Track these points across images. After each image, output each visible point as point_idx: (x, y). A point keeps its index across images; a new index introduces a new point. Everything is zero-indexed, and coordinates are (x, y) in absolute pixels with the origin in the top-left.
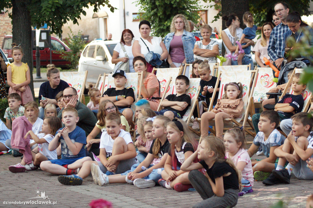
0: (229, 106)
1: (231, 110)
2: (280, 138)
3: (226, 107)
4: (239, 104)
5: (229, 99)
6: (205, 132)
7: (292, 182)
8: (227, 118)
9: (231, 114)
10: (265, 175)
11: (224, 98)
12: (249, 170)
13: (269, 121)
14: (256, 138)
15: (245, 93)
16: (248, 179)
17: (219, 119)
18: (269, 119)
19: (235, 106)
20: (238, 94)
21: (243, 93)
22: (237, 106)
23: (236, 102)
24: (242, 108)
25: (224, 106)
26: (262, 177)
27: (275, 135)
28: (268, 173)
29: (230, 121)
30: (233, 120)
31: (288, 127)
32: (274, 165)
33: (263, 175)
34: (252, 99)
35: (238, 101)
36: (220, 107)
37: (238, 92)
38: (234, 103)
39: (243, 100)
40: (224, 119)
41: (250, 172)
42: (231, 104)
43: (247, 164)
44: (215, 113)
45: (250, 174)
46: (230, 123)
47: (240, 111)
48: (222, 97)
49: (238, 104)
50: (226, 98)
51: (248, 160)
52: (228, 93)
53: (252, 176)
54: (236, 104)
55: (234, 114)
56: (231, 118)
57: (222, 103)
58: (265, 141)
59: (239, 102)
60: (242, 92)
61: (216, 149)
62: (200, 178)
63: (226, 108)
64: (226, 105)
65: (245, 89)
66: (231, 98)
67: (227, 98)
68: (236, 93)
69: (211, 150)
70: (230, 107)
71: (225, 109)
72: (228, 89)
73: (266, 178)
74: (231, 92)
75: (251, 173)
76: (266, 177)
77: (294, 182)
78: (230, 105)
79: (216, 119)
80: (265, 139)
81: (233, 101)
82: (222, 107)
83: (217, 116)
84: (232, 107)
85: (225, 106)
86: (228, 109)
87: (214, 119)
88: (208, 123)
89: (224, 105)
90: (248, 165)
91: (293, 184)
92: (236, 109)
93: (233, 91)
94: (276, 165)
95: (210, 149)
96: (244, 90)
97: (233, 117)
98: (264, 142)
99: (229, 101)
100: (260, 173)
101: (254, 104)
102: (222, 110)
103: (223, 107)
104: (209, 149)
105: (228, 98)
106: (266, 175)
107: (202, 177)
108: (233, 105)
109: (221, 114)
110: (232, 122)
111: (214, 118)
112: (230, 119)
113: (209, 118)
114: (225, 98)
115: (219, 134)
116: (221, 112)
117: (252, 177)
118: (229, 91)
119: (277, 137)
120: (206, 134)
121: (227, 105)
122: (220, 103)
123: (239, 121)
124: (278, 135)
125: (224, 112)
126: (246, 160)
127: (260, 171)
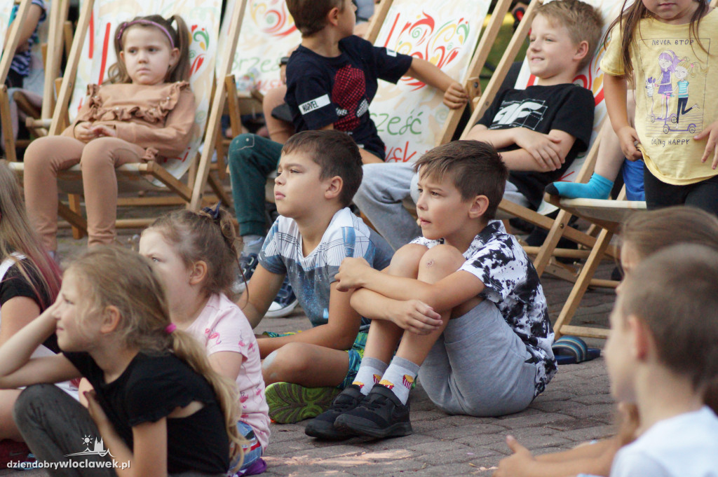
0: (135, 115)
1: (145, 129)
2: (366, 245)
3: (126, 116)
4: (176, 106)
5: (134, 85)
6: (44, 220)
7: (421, 424)
8: (129, 161)
9: (146, 145)
10: (307, 399)
11: (113, 81)
12: (250, 384)
13: (313, 171)
14: (272, 243)
15: (201, 61)
16: (245, 420)
17: (99, 168)
18: (316, 161)
19: (163, 111)
20: (173, 62)
21: (192, 61)
22: (168, 113)
23: (164, 94)
24: (190, 120)
25: (115, 113)
26: (295, 407)
27: (346, 232)
28: (318, 391)
29: (142, 173)
30: (158, 169)
31: (380, 194)
32: (344, 356)
33: (301, 398)
34: (230, 85)
35: (172, 93)
36: (99, 118)
37: (172, 55)
38: (158, 101)
39: (193, 87)
40: (118, 164)
41: (255, 390)
42: (144, 105)
43: (244, 359)
44: (79, 143)
45: (253, 397)
46: (142, 183)
47: (184, 132)
48: (106, 77)
49: (174, 103)
50: (122, 82)
51: (246, 343)
52: (131, 61)
53: (261, 404)
54: (164, 105)
55: (158, 145)
56: (145, 161)
57: (107, 102)
58: (305, 255)
59: (175, 95)
60: (185, 55)
61: (124, 295)
62: (66, 420)
63: (124, 120)
64: (123, 107)
65: (202, 45)
66: (142, 78)
67: (126, 78)
68: (161, 60)
69: (104, 305)
70: (142, 118)
71: (119, 125)
72: (128, 45)
73: (313, 410)
74: (141, 55)
75: (258, 393)
76: (311, 405)
77: (427, 425)
78: (143, 109)
79: (85, 167)
80: (307, 249)
81: (155, 93)
82: (110, 116)
83: (90, 150)
84: (147, 116)
85: (122, 112)
86: (133, 126)
87: (77, 167)
88: (53, 179)
89: (117, 108)
90: (249, 360)
91: (425, 433)
92: (164, 126)
93: (151, 49)
94: (352, 356)
95: (98, 300)
96: (196, 48)
97: (156, 155)
98: (302, 260)
99: (135, 92)
100: (290, 390)
101: (236, 101)
102: (109, 130)
103: (113, 117)
104: (93, 299)
105: (130, 81)
106: (311, 397)
107: (73, 417)
108: (152, 110)
109: (106, 145)
110: (149, 178)
111: (78, 161)
112: (144, 167)
113: (59, 160)
114: (117, 79)
115: (98, 227)
116: (106, 135)
117: (261, 410)
118: (133, 50)
119: (357, 239)
120: (48, 226)
121: (130, 108)
122: (100, 100)
123: (177, 172)
124: (357, 233)
125: (119, 136)
126: (241, 344)
127: (290, 382)
